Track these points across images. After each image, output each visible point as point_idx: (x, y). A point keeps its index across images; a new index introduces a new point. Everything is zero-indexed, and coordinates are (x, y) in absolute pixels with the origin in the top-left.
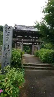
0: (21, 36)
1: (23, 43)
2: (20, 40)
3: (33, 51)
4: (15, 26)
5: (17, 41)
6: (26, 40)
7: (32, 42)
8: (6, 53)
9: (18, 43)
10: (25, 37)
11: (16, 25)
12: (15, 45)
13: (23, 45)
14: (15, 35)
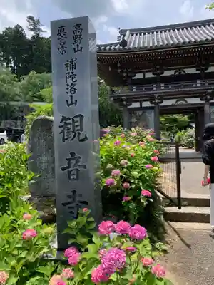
0: (149, 75)
5: (131, 99)
6: (171, 89)
8: (73, 154)
9: (136, 105)
10: (167, 73)
11: (123, 32)
13: (157, 110)
14: (122, 72)
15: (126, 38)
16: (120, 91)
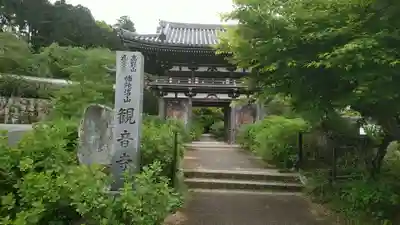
0: (185, 69)
1: (191, 96)
2: (179, 84)
3: (233, 127)
4: (159, 29)
6: (204, 84)
8: (125, 131)
11: (163, 25)
12: (162, 105)
14: (160, 63)
15: (165, 32)
16: (157, 81)
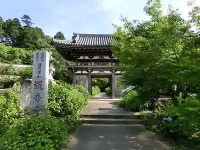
1: (90, 72)
2: (83, 66)
3: (113, 89)
4: (73, 37)
5: (77, 69)
6: (96, 66)
7: (111, 69)
8: (38, 94)
9: (79, 72)
13: (90, 76)
14: (73, 55)
15: (76, 39)
